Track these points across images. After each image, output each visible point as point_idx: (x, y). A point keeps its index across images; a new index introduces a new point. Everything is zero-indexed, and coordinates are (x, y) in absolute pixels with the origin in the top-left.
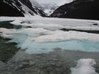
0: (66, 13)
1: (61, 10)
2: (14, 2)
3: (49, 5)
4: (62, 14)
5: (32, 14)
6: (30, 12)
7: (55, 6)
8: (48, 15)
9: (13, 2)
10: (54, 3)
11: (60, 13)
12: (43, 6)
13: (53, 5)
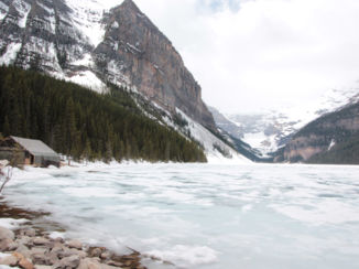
0: (332, 144)
1: (313, 137)
2: (168, 113)
3: (259, 117)
4: (318, 150)
5: (225, 153)
6: (216, 147)
7: (280, 121)
8: (265, 156)
9: (164, 114)
10: (274, 112)
11: (313, 144)
12: (238, 124)
13: (274, 118)
